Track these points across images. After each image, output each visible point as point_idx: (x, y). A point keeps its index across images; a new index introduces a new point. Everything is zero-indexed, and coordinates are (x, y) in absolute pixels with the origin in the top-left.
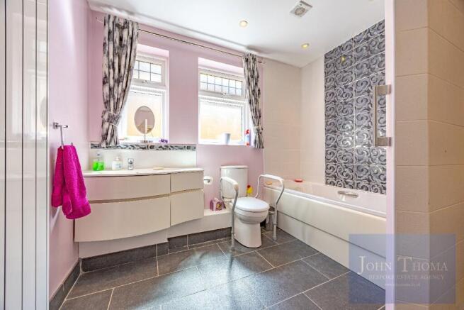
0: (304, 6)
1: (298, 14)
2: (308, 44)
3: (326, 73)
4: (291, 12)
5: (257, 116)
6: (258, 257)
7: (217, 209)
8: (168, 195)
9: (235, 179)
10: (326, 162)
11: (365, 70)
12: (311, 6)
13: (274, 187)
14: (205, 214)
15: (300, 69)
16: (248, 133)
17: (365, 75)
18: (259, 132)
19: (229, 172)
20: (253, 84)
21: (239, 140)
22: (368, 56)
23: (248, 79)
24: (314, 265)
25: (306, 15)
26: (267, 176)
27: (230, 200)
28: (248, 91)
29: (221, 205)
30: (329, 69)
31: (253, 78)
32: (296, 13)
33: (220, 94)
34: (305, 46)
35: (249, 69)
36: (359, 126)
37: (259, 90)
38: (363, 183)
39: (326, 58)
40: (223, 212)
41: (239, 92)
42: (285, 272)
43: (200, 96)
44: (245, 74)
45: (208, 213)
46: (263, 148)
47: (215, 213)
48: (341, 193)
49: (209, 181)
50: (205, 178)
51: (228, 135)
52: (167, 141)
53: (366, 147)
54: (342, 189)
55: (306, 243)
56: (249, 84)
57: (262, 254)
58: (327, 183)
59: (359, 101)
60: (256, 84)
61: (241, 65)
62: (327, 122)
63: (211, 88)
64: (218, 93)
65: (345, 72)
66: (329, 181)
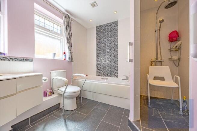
0: (95, 4)
1: (92, 6)
2: (92, 20)
3: (97, 34)
4: (90, 3)
5: (70, 46)
6: (78, 113)
7: (49, 96)
8: (14, 95)
9: (65, 78)
10: (97, 67)
11: (110, 36)
12: (98, 5)
13: (78, 79)
14: (44, 100)
15: (87, 29)
16: (64, 53)
17: (110, 38)
18: (71, 54)
19: (56, 74)
20: (68, 30)
21: (60, 57)
22: (111, 32)
23: (66, 27)
24: (100, 108)
25: (95, 8)
26: (77, 74)
27: (57, 89)
28: (66, 32)
29: (51, 93)
30: (98, 32)
31: (68, 27)
32: (92, 5)
33: (49, 30)
34: (91, 20)
35: (67, 22)
36: (108, 55)
37: (71, 34)
38: (109, 74)
39: (97, 28)
40: (53, 96)
41: (59, 32)
42: (92, 115)
43: (35, 28)
44: (64, 23)
45: (45, 99)
46: (73, 61)
47: (48, 98)
48: (102, 78)
49: (45, 80)
50: (43, 78)
51: (55, 54)
52: (5, 54)
53: (110, 62)
54: (103, 77)
55: (94, 100)
56: (67, 29)
57: (79, 111)
58: (97, 75)
59: (108, 46)
60: (70, 30)
61: (62, 18)
62: (97, 52)
63: (41, 25)
64: (47, 29)
65: (104, 35)
66: (98, 75)
